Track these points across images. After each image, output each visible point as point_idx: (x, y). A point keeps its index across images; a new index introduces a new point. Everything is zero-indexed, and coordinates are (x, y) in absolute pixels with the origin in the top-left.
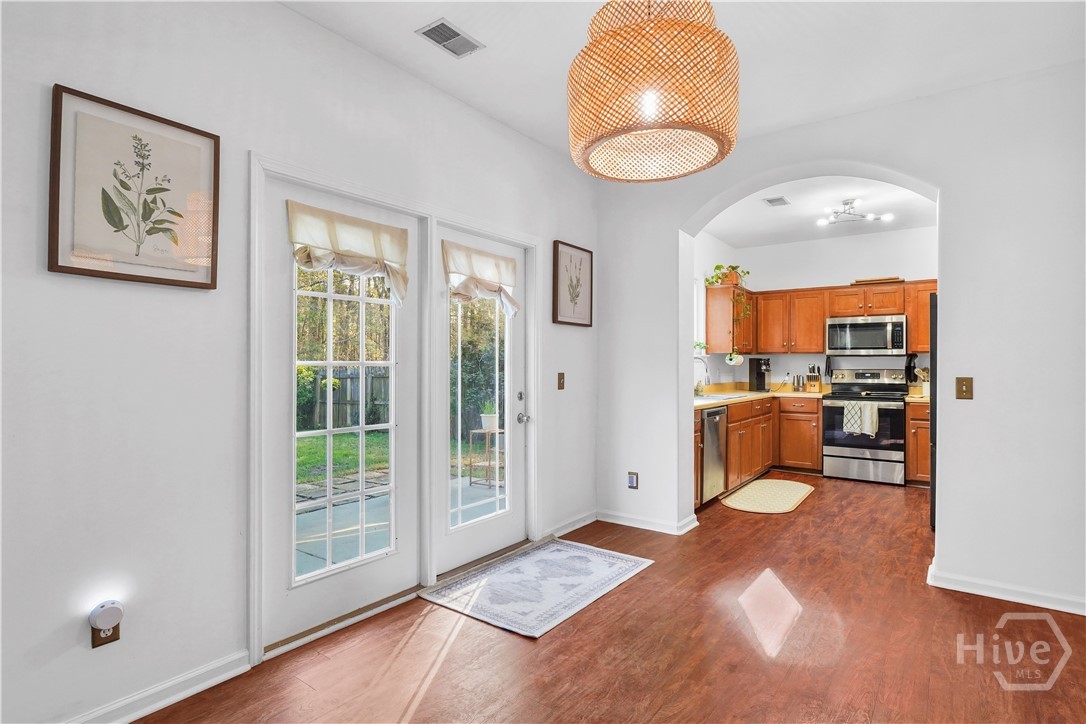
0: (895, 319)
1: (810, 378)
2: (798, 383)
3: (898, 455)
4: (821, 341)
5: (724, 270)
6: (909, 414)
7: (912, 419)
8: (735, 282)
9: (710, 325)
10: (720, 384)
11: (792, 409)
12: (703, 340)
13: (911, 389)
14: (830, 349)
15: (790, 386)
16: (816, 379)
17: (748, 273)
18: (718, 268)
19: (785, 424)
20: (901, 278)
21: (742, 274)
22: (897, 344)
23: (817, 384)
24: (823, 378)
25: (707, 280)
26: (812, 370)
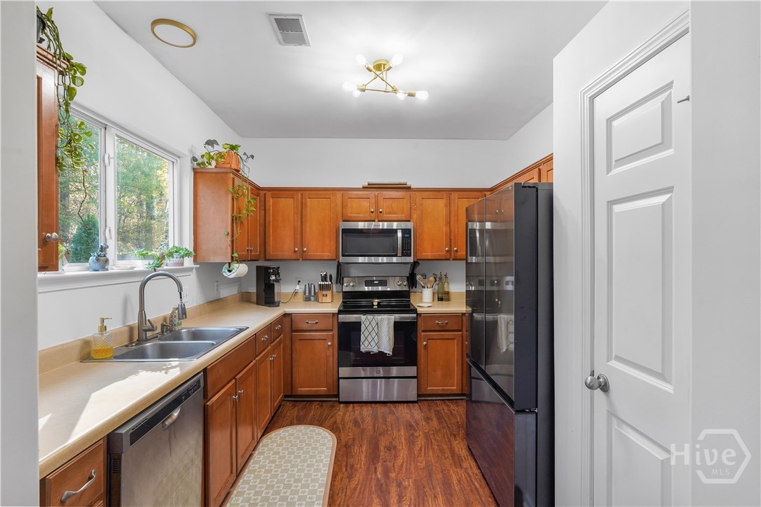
0: (404, 225)
1: (322, 287)
2: (310, 293)
3: (411, 371)
4: (333, 248)
5: (219, 148)
6: (421, 326)
7: (423, 331)
8: (234, 166)
9: (200, 223)
10: (219, 300)
11: (305, 327)
12: (188, 244)
13: (412, 295)
14: (343, 255)
15: (300, 296)
16: (328, 288)
17: (252, 157)
18: (210, 143)
19: (298, 345)
20: (409, 184)
21: (244, 157)
22: (406, 252)
23: (329, 293)
24: (334, 286)
25: (194, 159)
26: (324, 278)
